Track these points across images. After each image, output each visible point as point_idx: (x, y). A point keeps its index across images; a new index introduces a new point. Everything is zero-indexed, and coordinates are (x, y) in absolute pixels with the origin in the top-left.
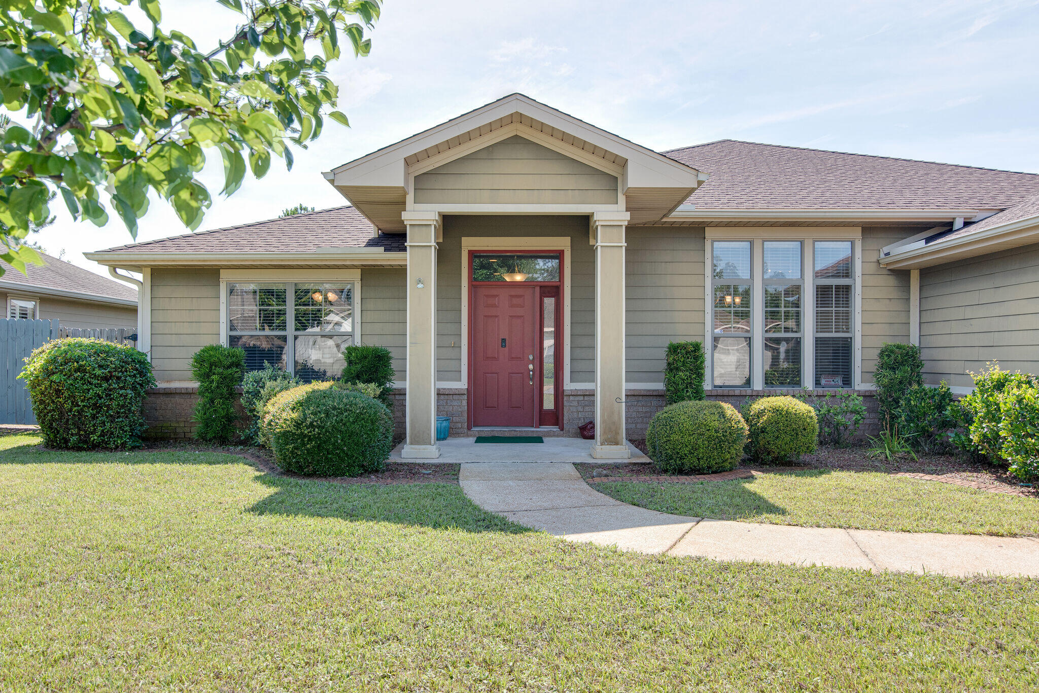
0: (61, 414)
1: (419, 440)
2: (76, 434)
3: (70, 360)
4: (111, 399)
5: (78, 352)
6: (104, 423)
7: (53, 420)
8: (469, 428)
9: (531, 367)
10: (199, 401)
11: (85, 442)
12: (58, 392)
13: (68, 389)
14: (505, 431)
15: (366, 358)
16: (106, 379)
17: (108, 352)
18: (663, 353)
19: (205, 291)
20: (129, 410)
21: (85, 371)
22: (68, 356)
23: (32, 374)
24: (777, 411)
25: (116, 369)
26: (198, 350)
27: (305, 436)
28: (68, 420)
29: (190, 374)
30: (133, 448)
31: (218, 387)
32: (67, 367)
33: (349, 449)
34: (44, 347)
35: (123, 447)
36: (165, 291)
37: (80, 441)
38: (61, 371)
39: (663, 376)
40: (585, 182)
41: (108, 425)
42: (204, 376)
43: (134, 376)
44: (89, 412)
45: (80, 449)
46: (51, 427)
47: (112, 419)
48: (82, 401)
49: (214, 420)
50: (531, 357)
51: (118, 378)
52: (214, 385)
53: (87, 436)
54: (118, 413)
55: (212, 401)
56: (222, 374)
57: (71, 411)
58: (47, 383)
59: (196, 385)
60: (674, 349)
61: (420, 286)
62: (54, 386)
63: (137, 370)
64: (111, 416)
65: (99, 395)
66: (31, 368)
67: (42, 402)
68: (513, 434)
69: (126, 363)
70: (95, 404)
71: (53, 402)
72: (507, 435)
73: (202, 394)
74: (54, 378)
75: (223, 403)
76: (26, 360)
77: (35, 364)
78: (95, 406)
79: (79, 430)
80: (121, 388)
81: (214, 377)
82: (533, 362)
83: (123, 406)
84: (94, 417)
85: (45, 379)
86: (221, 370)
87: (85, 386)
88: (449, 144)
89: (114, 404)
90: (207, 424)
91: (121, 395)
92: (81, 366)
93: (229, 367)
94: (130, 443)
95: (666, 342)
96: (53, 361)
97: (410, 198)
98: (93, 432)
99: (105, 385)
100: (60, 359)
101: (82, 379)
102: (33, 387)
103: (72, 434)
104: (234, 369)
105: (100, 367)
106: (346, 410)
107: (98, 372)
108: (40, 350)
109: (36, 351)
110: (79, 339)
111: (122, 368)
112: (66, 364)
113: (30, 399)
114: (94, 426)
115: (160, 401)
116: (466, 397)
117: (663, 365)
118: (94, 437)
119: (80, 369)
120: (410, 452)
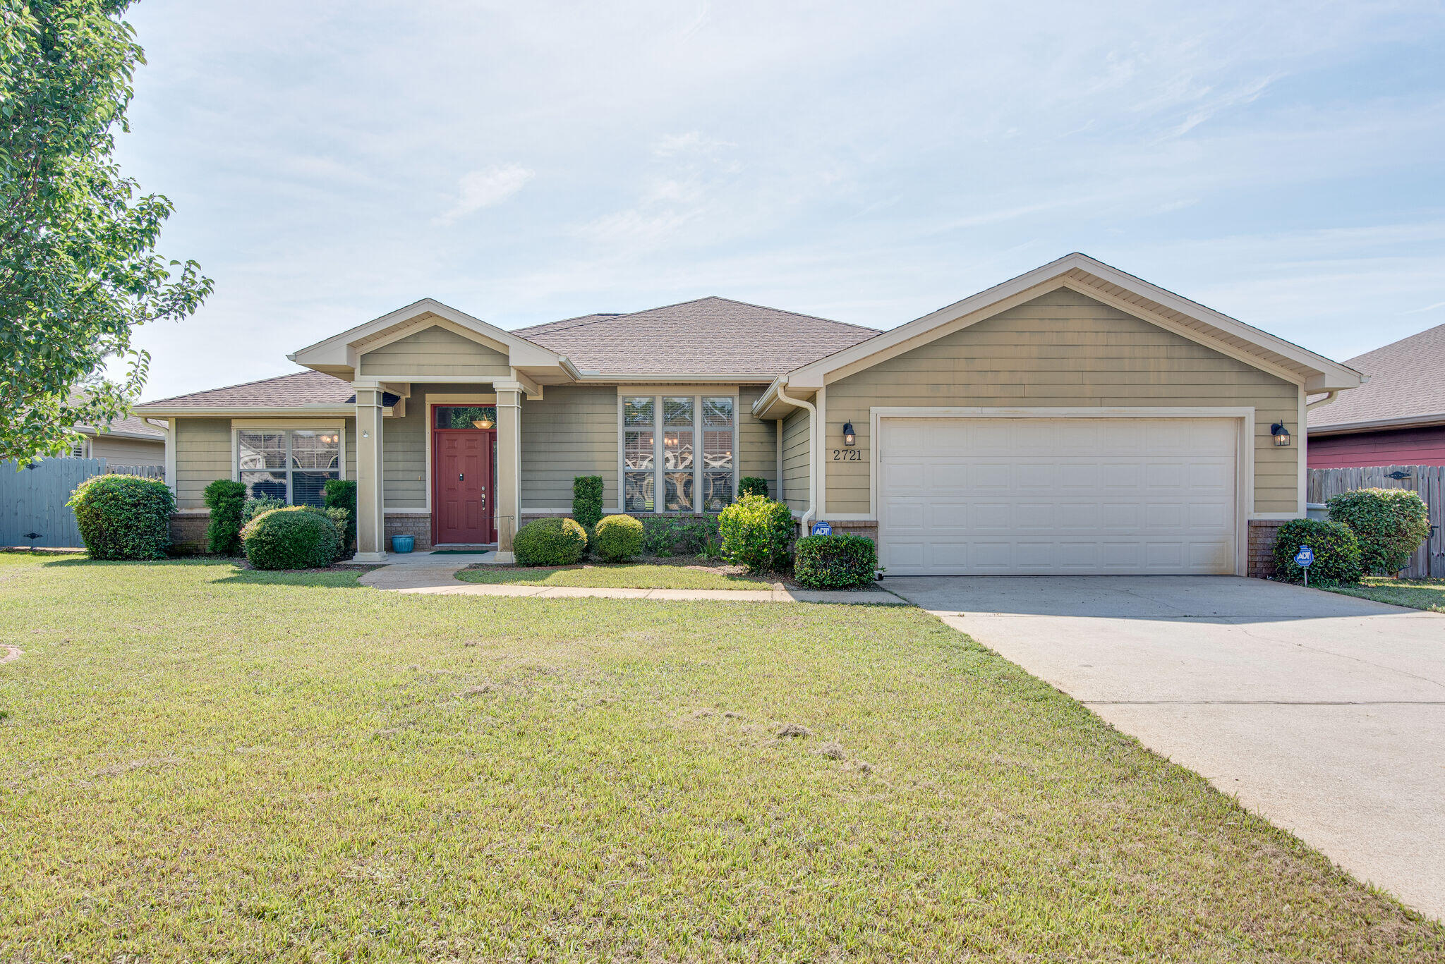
0: (101, 533)
1: (368, 548)
2: (113, 548)
3: (106, 491)
4: (139, 521)
5: (113, 485)
6: (133, 539)
7: (94, 537)
8: (433, 543)
9: (483, 496)
10: (211, 523)
11: (120, 554)
12: (98, 516)
13: (105, 513)
14: (461, 546)
15: (340, 489)
16: (135, 505)
17: (137, 485)
18: (571, 485)
19: (220, 436)
20: (155, 529)
21: (118, 499)
22: (105, 488)
23: (77, 502)
24: (609, 525)
25: (143, 498)
26: (209, 484)
27: (264, 541)
28: (106, 537)
29: (204, 502)
30: (158, 558)
31: (225, 512)
32: (104, 497)
33: (294, 550)
34: (88, 482)
35: (150, 557)
36: (186, 436)
37: (116, 553)
38: (100, 500)
39: (571, 503)
40: (487, 360)
41: (137, 541)
42: (215, 504)
43: (158, 503)
44: (122, 531)
45: (115, 559)
46: (93, 543)
47: (141, 536)
48: (117, 522)
49: (222, 537)
50: (483, 488)
51: (145, 505)
52: (222, 510)
53: (121, 549)
54: (146, 531)
55: (221, 522)
56: (227, 502)
57: (108, 530)
58: (88, 509)
59: (208, 511)
60: (577, 481)
61: (366, 436)
62: (95, 511)
63: (160, 498)
64: (140, 534)
65: (129, 518)
66: (76, 498)
67: (85, 523)
68: (467, 549)
69: (152, 493)
70: (126, 525)
71: (94, 523)
72: (462, 549)
73: (212, 517)
74: (94, 504)
75: (230, 524)
76: (73, 492)
77: (79, 495)
78: (128, 527)
79: (115, 543)
80: (148, 513)
81: (221, 504)
82: (484, 492)
83: (149, 527)
84: (126, 535)
85: (87, 506)
86: (226, 499)
87: (118, 512)
88: (384, 333)
89: (142, 525)
90: (217, 539)
91: (148, 518)
92: (115, 495)
93: (234, 496)
94: (155, 555)
95: (573, 476)
96: (93, 492)
97: (358, 371)
98: (126, 547)
99: (134, 510)
100: (98, 491)
101: (115, 505)
102: (79, 512)
103: (110, 548)
104: (238, 498)
105: (130, 496)
106: (294, 524)
107: (128, 500)
108: (84, 484)
109: (81, 485)
110: (117, 476)
111: (148, 498)
112: (103, 494)
113: (76, 521)
114: (126, 541)
115: (185, 523)
116: (429, 520)
117: (572, 495)
118: (126, 550)
119: (114, 498)
120: (359, 558)
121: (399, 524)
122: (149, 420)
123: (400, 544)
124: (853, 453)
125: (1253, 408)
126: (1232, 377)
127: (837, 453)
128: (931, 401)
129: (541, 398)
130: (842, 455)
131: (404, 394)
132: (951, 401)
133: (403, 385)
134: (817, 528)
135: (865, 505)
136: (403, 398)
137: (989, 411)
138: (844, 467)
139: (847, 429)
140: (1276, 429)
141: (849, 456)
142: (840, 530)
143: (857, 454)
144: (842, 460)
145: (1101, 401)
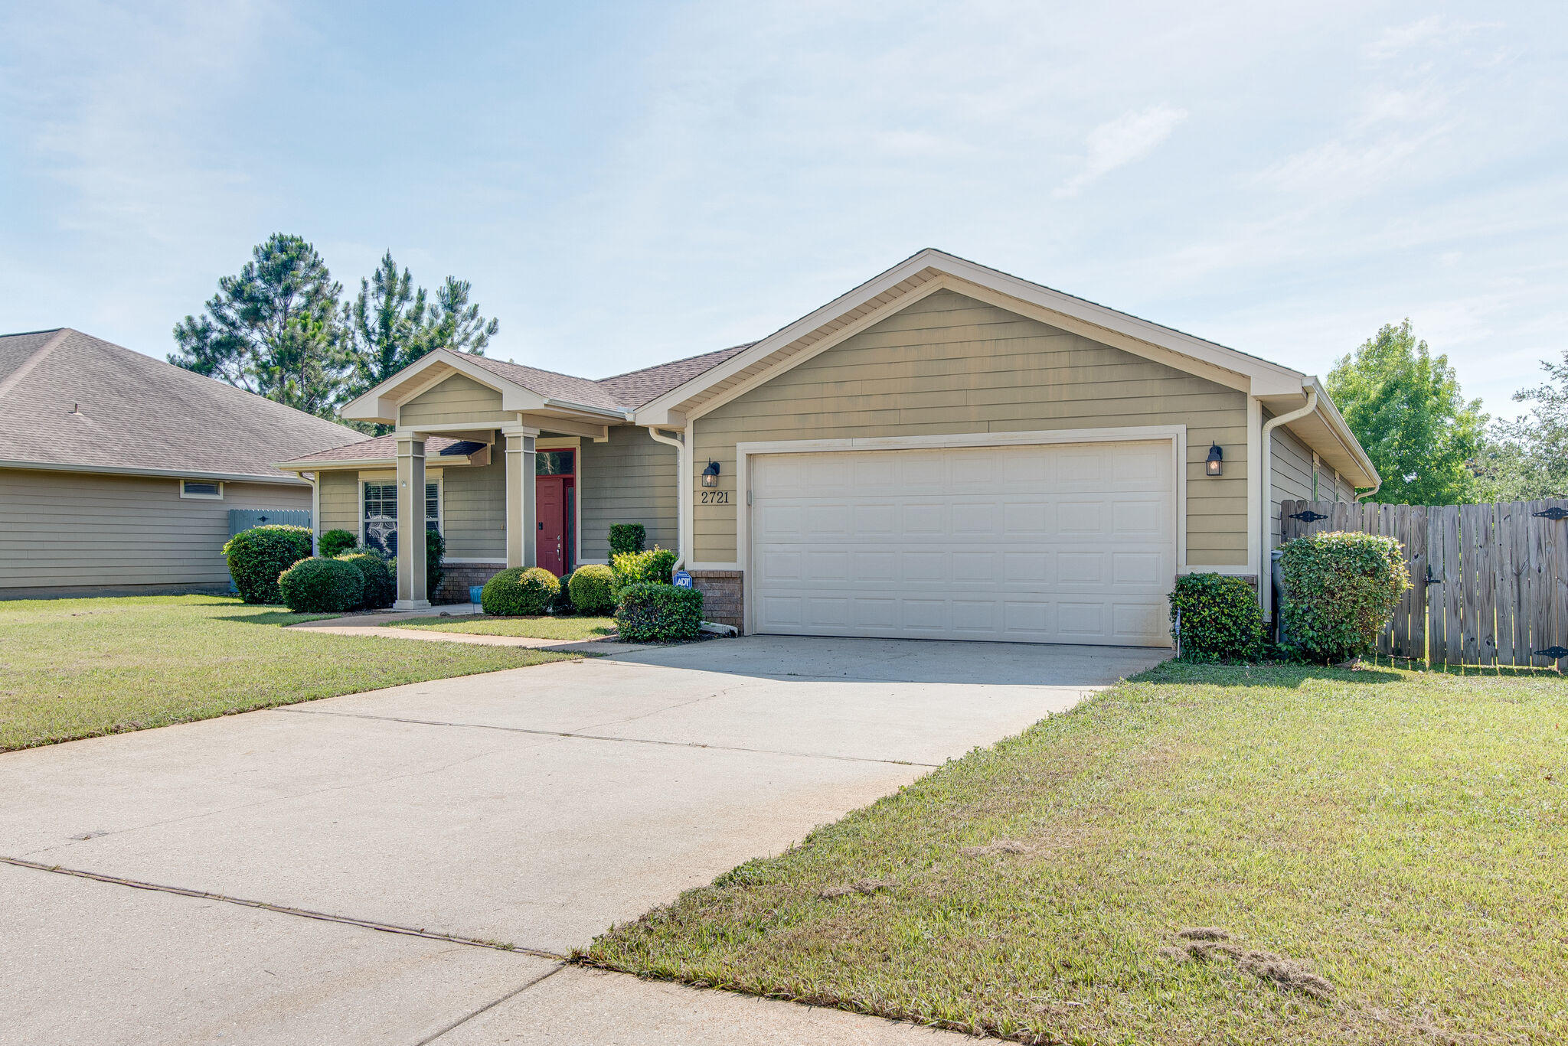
3: (240, 541)
9: (559, 546)
16: (261, 553)
17: (267, 534)
19: (345, 488)
22: (241, 538)
24: (576, 575)
27: (287, 586)
36: (326, 487)
38: (235, 548)
42: (325, 552)
43: (284, 552)
46: (240, 588)
50: (559, 538)
60: (611, 529)
61: (404, 485)
62: (233, 559)
63: (285, 547)
71: (235, 570)
81: (329, 553)
82: (559, 542)
86: (332, 548)
97: (398, 422)
112: (238, 543)
119: (245, 547)
120: (397, 605)
121: (484, 575)
122: (304, 474)
123: (474, 594)
124: (720, 495)
125: (1184, 427)
126: (1157, 387)
127: (705, 495)
128: (800, 433)
129: (606, 440)
130: (710, 496)
131: (490, 442)
132: (819, 432)
133: (487, 432)
134: (678, 578)
135: (731, 552)
136: (489, 445)
137: (860, 443)
138: (712, 511)
139: (714, 469)
140: (1217, 453)
141: (716, 498)
142: (704, 581)
143: (725, 495)
144: (709, 503)
145: (989, 425)
